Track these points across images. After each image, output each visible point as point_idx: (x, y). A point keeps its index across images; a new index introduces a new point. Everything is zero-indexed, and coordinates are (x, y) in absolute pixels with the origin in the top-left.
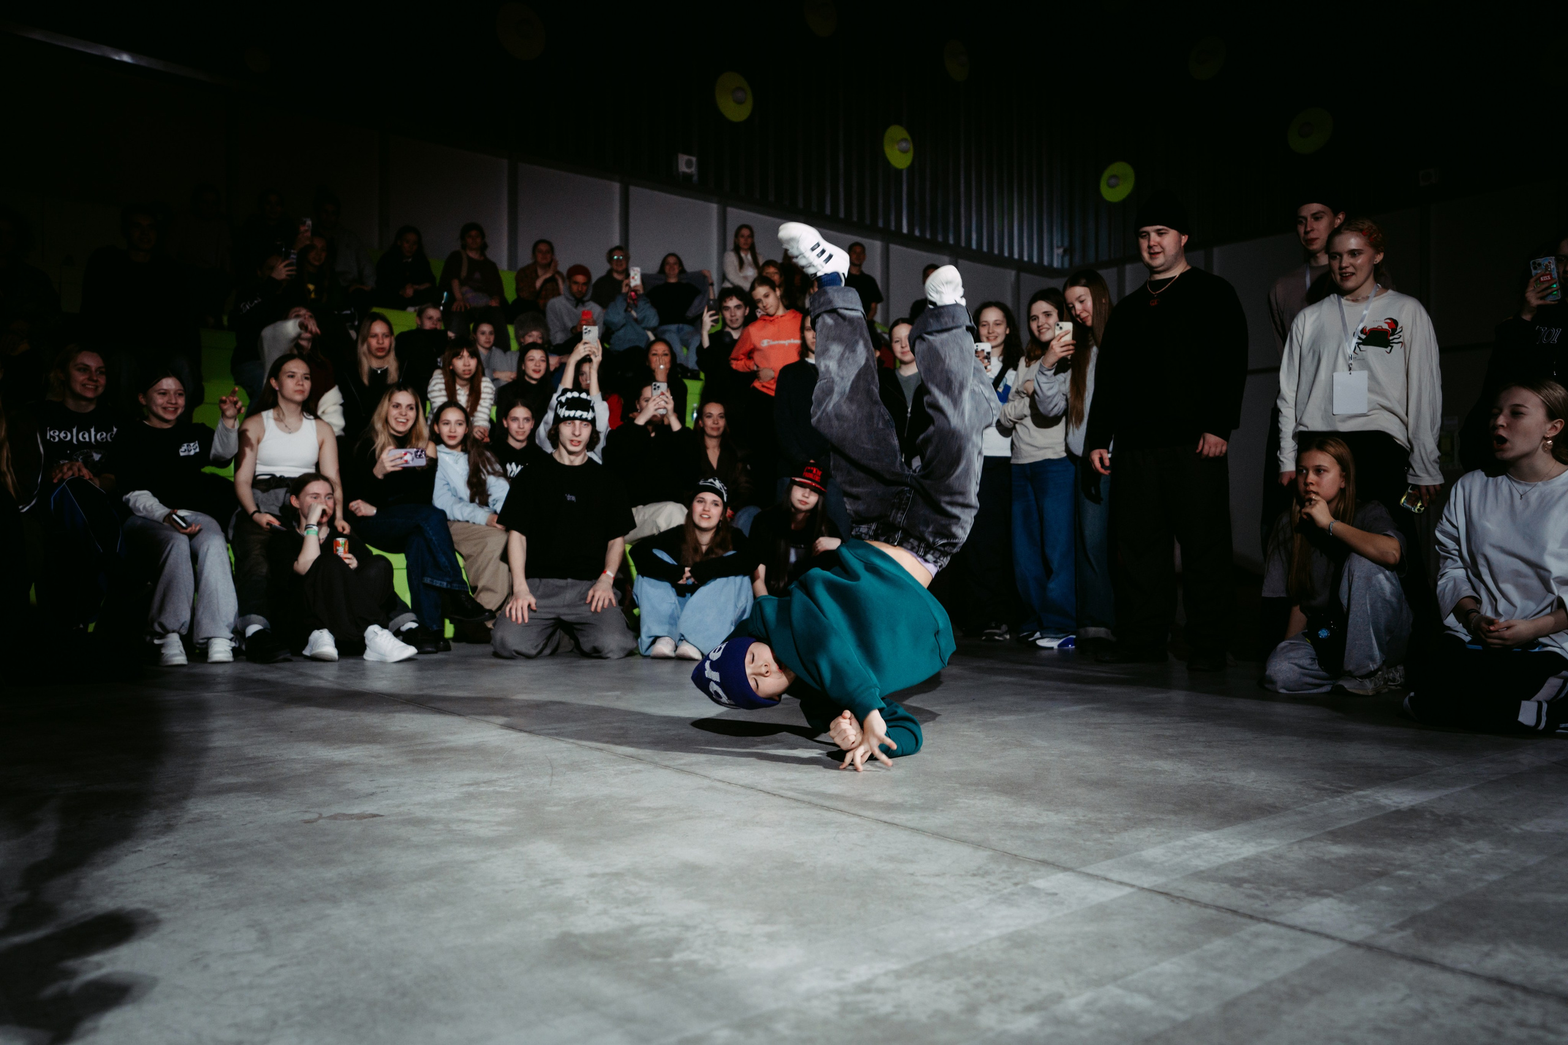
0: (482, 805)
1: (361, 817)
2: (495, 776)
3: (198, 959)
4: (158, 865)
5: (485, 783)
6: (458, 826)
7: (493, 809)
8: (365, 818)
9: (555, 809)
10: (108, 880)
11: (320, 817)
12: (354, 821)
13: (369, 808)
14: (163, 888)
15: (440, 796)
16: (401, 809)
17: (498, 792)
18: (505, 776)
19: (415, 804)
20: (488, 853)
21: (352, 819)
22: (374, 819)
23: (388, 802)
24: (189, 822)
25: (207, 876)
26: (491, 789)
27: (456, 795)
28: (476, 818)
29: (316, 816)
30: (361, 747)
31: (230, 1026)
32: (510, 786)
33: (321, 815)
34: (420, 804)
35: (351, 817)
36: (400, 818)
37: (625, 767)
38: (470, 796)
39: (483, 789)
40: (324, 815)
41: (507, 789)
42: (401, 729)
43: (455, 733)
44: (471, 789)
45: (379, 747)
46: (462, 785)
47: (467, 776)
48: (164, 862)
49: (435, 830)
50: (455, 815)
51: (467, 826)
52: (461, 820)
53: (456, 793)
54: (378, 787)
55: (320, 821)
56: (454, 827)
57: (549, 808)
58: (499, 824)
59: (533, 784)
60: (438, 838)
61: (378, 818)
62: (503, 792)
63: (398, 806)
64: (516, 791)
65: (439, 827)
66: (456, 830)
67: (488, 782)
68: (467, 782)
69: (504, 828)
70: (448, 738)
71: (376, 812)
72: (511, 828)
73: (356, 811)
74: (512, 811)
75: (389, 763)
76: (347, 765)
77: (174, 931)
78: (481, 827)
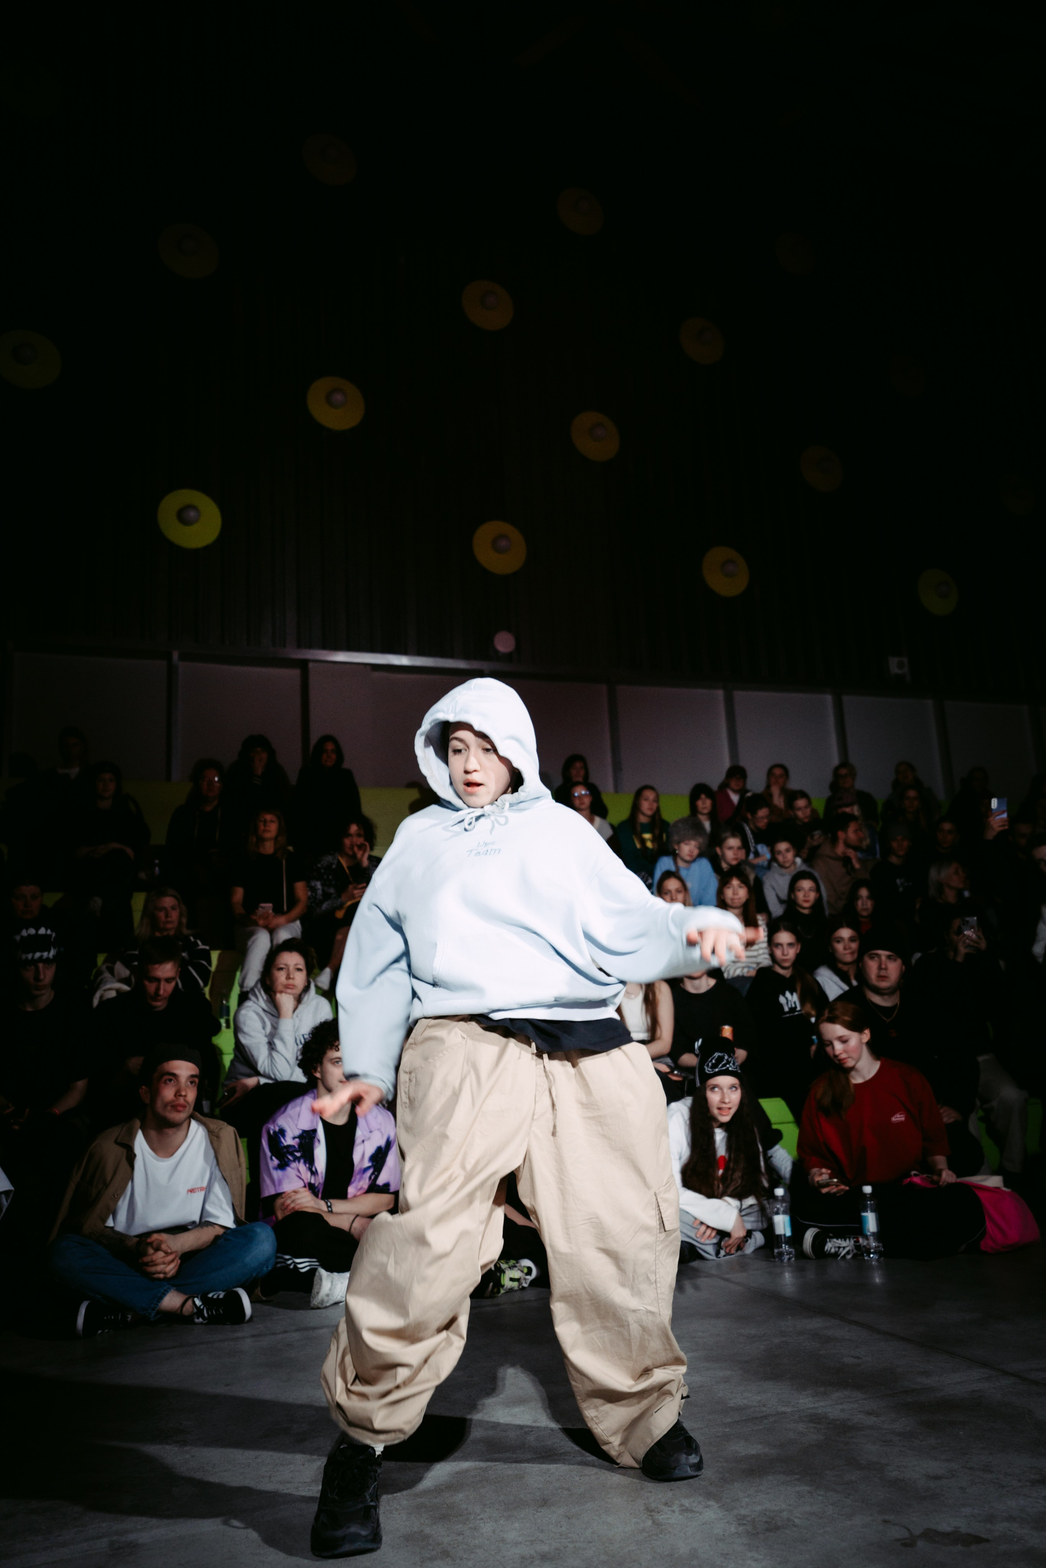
1: (961, 1538)
8: (970, 1543)
12: (958, 1548)
13: (960, 1524)
16: (999, 1527)
19: (1007, 1520)
21: (954, 1542)
22: (982, 1546)
29: (903, 1532)
34: (1013, 1519)
35: (949, 1537)
36: (1013, 1547)
42: (857, 1362)
43: (927, 1373)
45: (859, 1395)
46: (1033, 1483)
47: (1022, 1463)
54: (933, 1478)
55: (920, 1544)
61: (984, 1543)
63: (991, 1520)
68: (1031, 1477)
70: (928, 1380)
71: (972, 1531)
73: (944, 1525)
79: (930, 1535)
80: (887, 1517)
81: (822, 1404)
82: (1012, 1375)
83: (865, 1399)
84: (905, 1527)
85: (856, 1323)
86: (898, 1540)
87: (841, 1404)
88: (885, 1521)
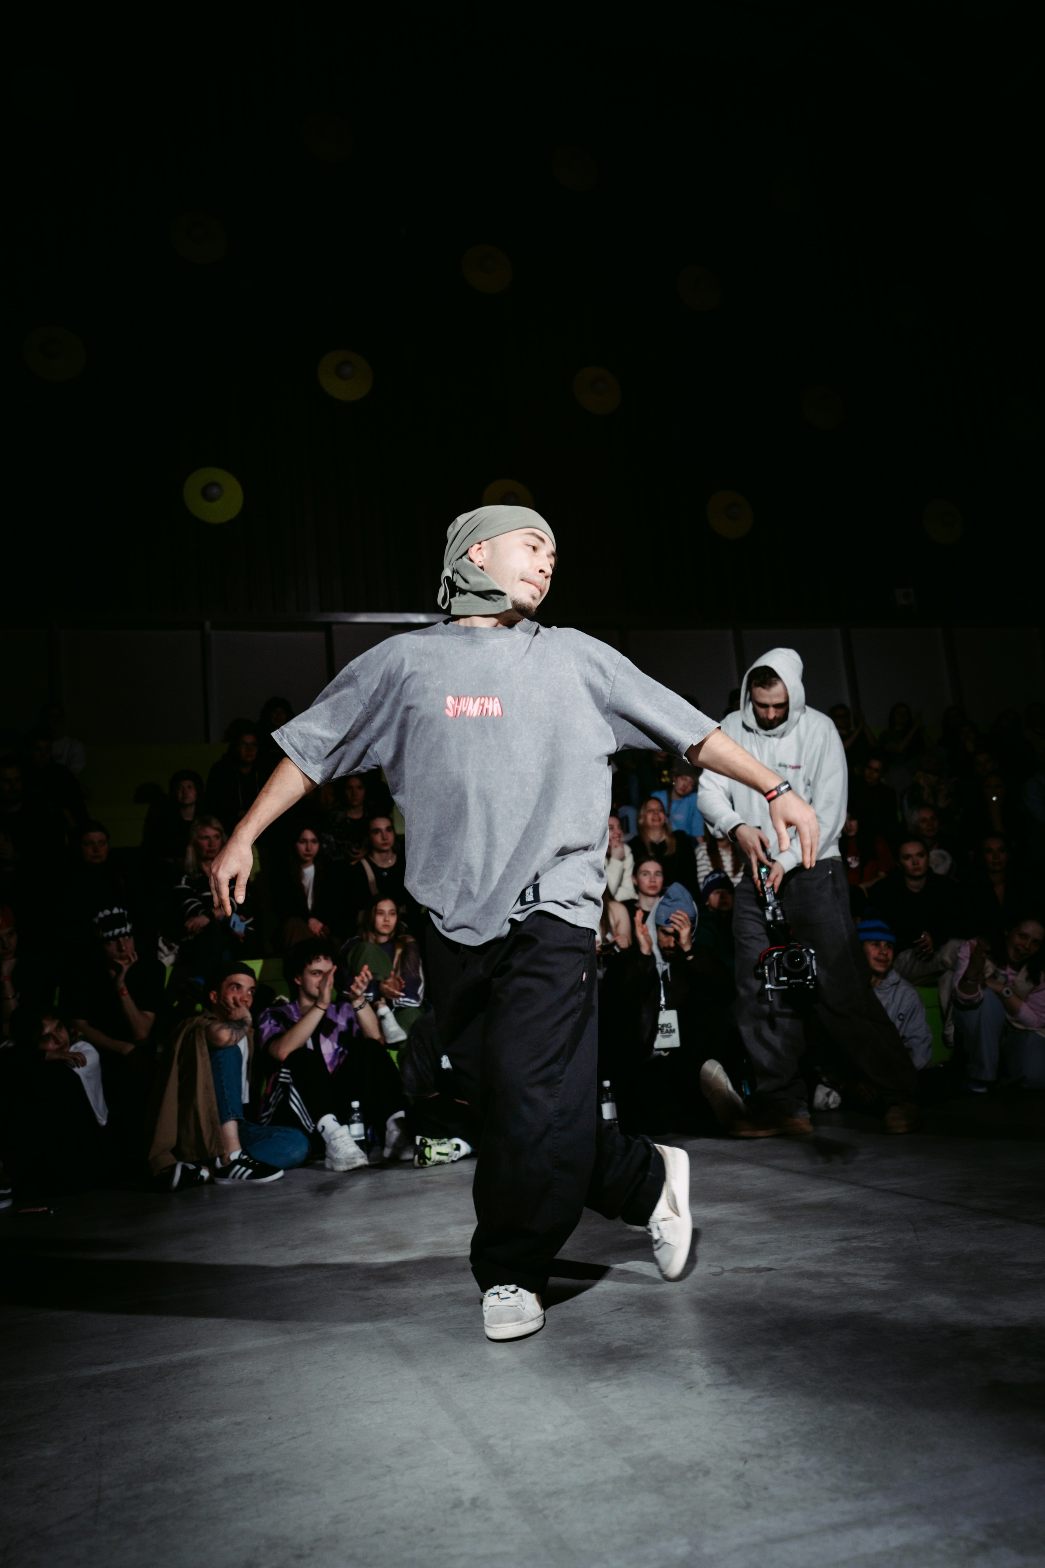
0: (862, 1260)
1: (758, 1270)
2: (861, 1232)
3: (691, 1388)
4: (617, 1310)
5: (854, 1238)
6: (849, 1280)
7: (874, 1264)
8: (763, 1271)
9: (933, 1264)
10: (587, 1321)
11: (723, 1271)
12: (753, 1274)
13: (763, 1263)
14: (631, 1329)
15: (819, 1251)
16: (790, 1263)
17: (870, 1248)
18: (870, 1231)
19: (799, 1259)
20: (889, 1305)
21: (752, 1272)
22: (771, 1272)
23: (774, 1257)
24: (620, 1274)
25: (659, 1320)
26: (862, 1244)
27: (833, 1250)
28: (862, 1272)
29: (719, 1270)
30: (725, 1206)
31: (744, 1442)
32: (879, 1242)
33: (723, 1268)
34: (804, 1258)
35: (750, 1270)
36: (792, 1271)
37: (985, 1222)
38: (845, 1253)
39: (855, 1244)
40: (726, 1268)
41: (878, 1245)
42: (752, 1187)
43: (801, 1191)
44: (844, 1244)
45: (740, 1205)
46: (834, 1241)
47: (835, 1232)
48: (620, 1307)
49: (829, 1283)
50: (841, 1269)
51: (857, 1280)
52: (849, 1274)
53: (831, 1249)
54: (760, 1243)
55: (725, 1274)
56: (845, 1280)
57: (927, 1263)
58: (886, 1277)
59: (900, 1239)
60: (835, 1291)
61: (773, 1271)
62: (875, 1248)
63: (786, 1260)
64: (887, 1246)
65: (832, 1280)
66: (849, 1284)
67: (858, 1238)
68: (837, 1238)
69: (893, 1282)
70: (799, 1195)
71: (769, 1266)
72: (899, 1282)
73: (751, 1264)
74: (891, 1265)
75: (757, 1220)
76: (721, 1222)
77: (659, 1364)
78: (870, 1281)
79: (735, 1270)
80: (712, 1264)
81: (706, 1211)
82: (869, 1187)
83: (742, 1207)
84: (721, 1267)
85: (768, 1166)
86: (710, 1273)
87: (722, 1211)
88: (709, 1265)
